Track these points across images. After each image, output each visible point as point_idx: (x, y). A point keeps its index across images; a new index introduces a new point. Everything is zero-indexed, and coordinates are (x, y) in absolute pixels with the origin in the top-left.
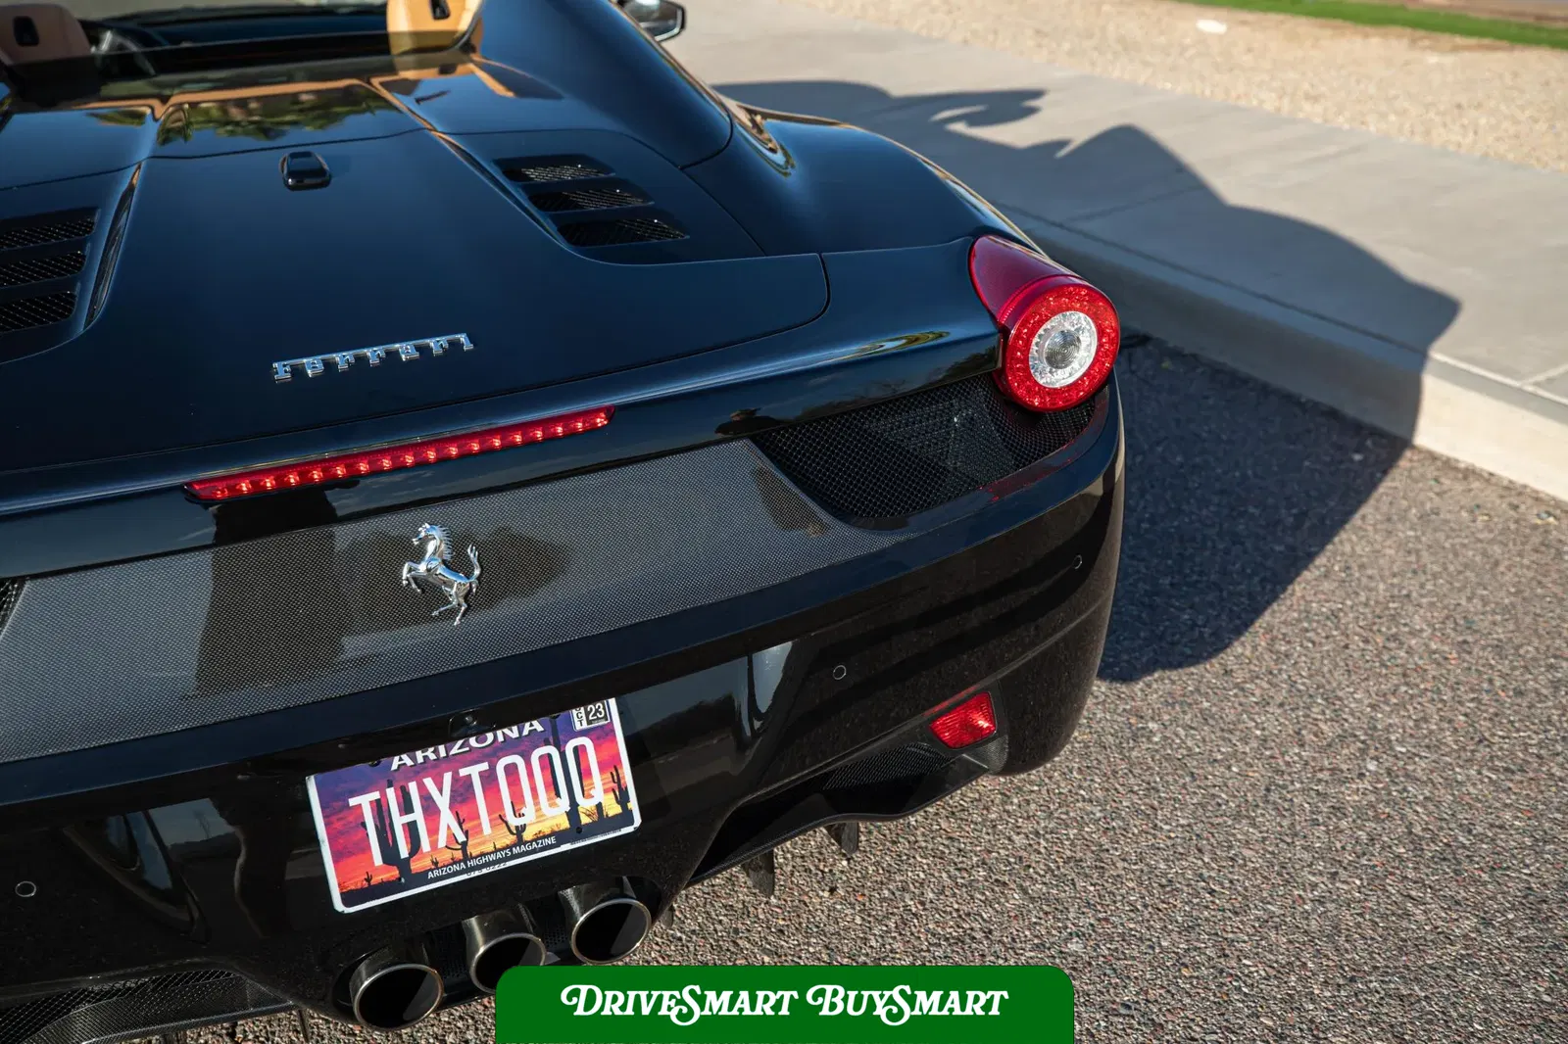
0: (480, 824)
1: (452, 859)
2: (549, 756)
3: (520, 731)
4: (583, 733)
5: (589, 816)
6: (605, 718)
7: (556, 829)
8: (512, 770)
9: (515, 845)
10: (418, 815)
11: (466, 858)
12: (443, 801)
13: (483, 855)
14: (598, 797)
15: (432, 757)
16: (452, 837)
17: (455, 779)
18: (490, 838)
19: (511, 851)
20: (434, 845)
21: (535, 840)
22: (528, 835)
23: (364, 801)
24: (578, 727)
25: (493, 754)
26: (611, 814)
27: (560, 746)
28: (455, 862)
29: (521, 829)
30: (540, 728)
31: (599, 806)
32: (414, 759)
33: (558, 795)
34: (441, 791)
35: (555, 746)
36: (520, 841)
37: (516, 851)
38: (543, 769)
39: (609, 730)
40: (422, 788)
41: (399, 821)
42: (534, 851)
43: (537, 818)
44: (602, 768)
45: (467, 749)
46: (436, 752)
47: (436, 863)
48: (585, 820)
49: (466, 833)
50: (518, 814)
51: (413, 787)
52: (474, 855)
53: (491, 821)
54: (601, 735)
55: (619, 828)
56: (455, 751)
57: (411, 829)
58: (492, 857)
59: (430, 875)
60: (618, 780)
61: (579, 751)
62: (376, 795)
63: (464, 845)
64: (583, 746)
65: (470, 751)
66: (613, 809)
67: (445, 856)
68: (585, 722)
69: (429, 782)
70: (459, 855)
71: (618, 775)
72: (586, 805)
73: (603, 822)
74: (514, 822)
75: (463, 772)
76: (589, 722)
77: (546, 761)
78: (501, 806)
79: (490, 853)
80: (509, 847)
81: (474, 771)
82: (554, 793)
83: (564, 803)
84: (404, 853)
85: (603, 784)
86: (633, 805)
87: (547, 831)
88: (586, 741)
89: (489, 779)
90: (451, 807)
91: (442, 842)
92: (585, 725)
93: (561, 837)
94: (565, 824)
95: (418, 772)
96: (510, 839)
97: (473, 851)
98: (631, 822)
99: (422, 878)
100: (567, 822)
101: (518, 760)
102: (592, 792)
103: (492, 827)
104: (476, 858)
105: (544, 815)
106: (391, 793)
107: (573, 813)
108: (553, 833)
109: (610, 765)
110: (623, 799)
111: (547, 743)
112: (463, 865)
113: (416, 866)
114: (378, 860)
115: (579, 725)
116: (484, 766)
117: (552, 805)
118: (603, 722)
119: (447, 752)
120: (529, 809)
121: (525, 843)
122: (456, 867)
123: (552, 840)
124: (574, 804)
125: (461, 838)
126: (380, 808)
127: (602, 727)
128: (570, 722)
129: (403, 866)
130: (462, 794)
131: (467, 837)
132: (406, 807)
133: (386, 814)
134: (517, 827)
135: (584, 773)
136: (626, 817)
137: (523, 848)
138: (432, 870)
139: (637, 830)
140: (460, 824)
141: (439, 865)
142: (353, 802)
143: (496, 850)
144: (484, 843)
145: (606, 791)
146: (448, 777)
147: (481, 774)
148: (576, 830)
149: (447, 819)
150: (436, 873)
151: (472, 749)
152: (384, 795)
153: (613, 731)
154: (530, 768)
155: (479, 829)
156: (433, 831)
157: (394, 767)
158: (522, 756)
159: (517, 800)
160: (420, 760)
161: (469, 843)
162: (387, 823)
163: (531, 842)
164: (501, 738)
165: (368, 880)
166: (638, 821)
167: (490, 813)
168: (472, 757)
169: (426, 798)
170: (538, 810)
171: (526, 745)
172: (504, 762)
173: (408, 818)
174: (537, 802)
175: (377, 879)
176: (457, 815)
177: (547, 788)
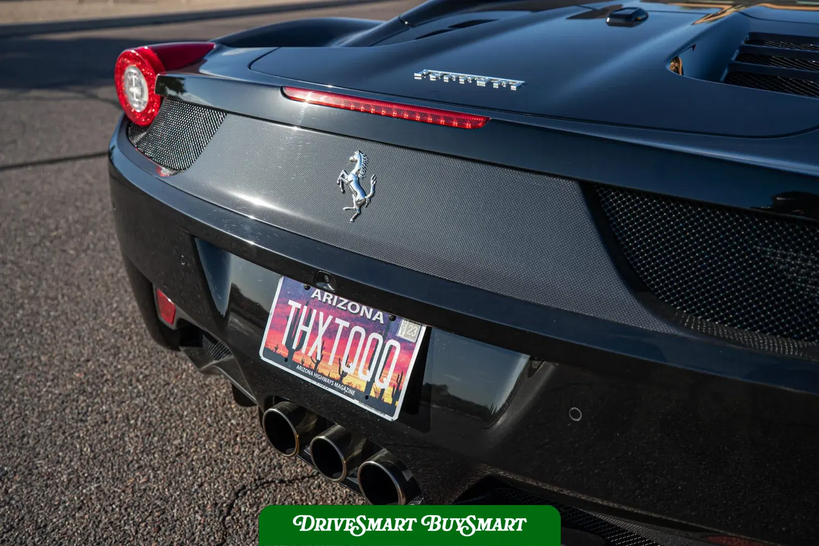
0: (329, 357)
1: (310, 366)
2: (378, 341)
3: (373, 316)
4: (399, 340)
5: (375, 392)
6: (415, 338)
7: (358, 388)
8: (358, 335)
9: (337, 381)
10: (308, 330)
11: (315, 371)
12: (322, 330)
13: (322, 375)
14: (384, 384)
15: (329, 302)
16: (316, 353)
17: (332, 322)
18: (329, 369)
19: (334, 383)
20: (307, 352)
21: (347, 386)
22: (345, 381)
23: (294, 305)
24: (399, 334)
25: (354, 320)
26: (385, 400)
27: (385, 340)
28: (310, 369)
29: (344, 374)
30: (382, 322)
31: (383, 390)
32: (322, 297)
33: (369, 369)
34: (324, 323)
35: (383, 337)
36: (340, 381)
37: (336, 385)
38: (371, 346)
40: (318, 314)
41: (301, 327)
42: (342, 392)
43: (354, 374)
44: (397, 368)
45: (345, 309)
46: (332, 300)
47: (303, 362)
48: (372, 394)
49: (322, 356)
50: (347, 364)
51: (315, 312)
52: (319, 371)
53: (335, 358)
54: (406, 347)
55: (385, 413)
56: (339, 306)
57: (304, 334)
58: (325, 380)
59: (298, 367)
60: (399, 383)
61: (391, 349)
62: (299, 306)
63: (318, 362)
64: (395, 348)
65: (346, 310)
66: (388, 399)
67: (308, 362)
68: (404, 333)
69: (322, 314)
70: (313, 366)
71: (401, 379)
72: (378, 385)
73: (378, 403)
74: (344, 368)
75: (338, 321)
76: (406, 335)
77: (375, 343)
78: (343, 353)
79: (325, 376)
80: (334, 380)
81: (342, 323)
82: (368, 366)
83: (369, 375)
84: (294, 347)
85: (392, 379)
86: (399, 404)
87: (354, 386)
88: (398, 346)
89: (346, 332)
90: (323, 337)
91: (310, 354)
92: (403, 336)
93: (358, 395)
94: (363, 389)
95: (320, 306)
96: (337, 376)
97: (320, 369)
98: (392, 415)
99: (294, 366)
100: (365, 388)
101: (362, 331)
102: (385, 379)
103: (334, 362)
104: (319, 374)
105: (358, 375)
106: (305, 308)
107: (370, 385)
108: (355, 389)
109: (401, 368)
110: (395, 396)
111: (380, 333)
112: (311, 373)
113: (297, 358)
114: (284, 342)
116: (347, 324)
117: (364, 373)
118: (412, 340)
119: (336, 304)
120: (353, 365)
121: (342, 384)
122: (309, 372)
123: (352, 393)
124: (373, 380)
125: (319, 358)
126: (298, 312)
127: (410, 343)
128: (396, 328)
129: (292, 352)
130: (331, 331)
131: (321, 358)
132: (306, 324)
133: (298, 320)
134: (343, 372)
135: (387, 365)
136: (390, 409)
137: (339, 386)
138: (299, 364)
139: (393, 422)
140: (322, 349)
141: (304, 365)
142: (291, 302)
143: (328, 377)
144: (325, 368)
145: (390, 384)
146: (330, 318)
147: (344, 327)
148: (366, 397)
149: (318, 342)
150: (301, 368)
151: (347, 310)
152: (302, 307)
153: (413, 350)
154: (366, 341)
155: (327, 360)
156: (310, 344)
157: (313, 296)
158: (366, 332)
159: (351, 357)
160: (324, 299)
161: (320, 363)
162: (297, 323)
163: (345, 385)
164: (362, 314)
165: (276, 349)
166: (396, 417)
167: (336, 354)
168: (345, 315)
169: (316, 324)
170: (357, 370)
171: (371, 326)
172: (357, 328)
173: (305, 328)
174: (358, 365)
175: (279, 351)
176: (323, 343)
177: (367, 359)
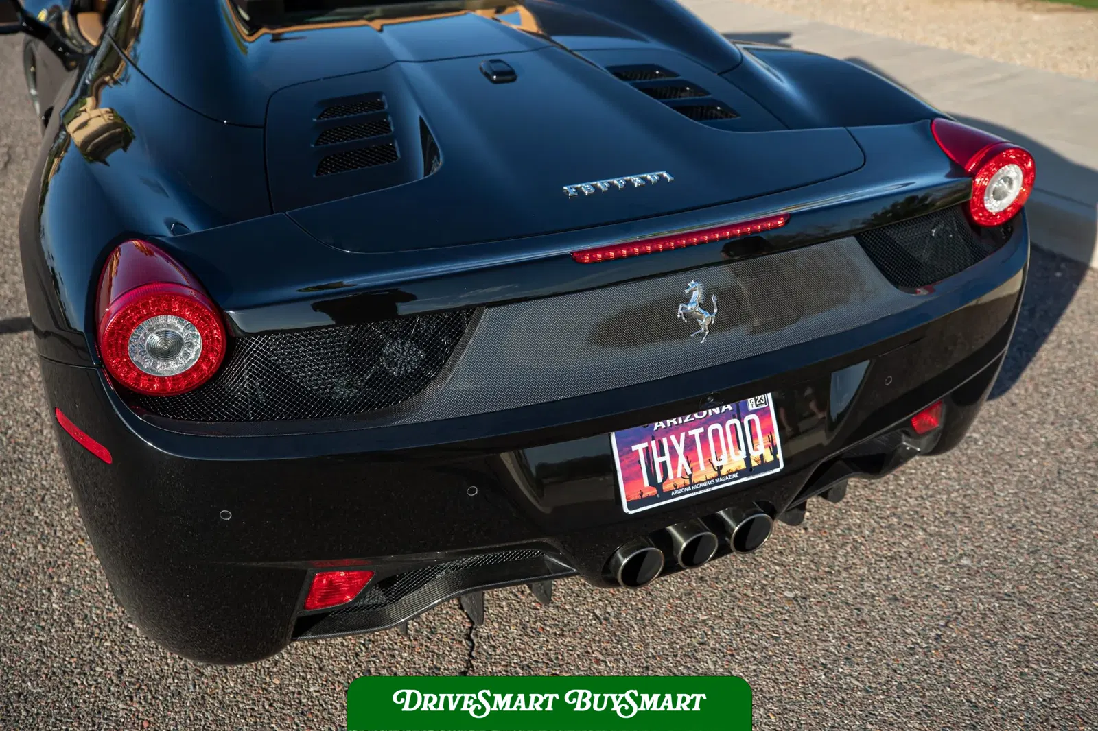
0: (699, 465)
1: (684, 484)
2: (735, 425)
3: (721, 410)
4: (754, 412)
5: (756, 461)
6: (765, 403)
7: (739, 469)
8: (715, 432)
9: (716, 477)
10: (667, 458)
11: (692, 484)
12: (680, 449)
13: (700, 482)
14: (761, 450)
15: (675, 423)
16: (684, 471)
17: (687, 437)
18: (704, 473)
19: (715, 481)
20: (675, 475)
21: (727, 475)
22: (723, 472)
23: (640, 447)
24: (751, 408)
25: (706, 423)
26: (768, 461)
27: (741, 419)
28: (686, 486)
29: (720, 468)
30: (731, 409)
31: (762, 456)
32: (665, 424)
33: (740, 448)
34: (679, 443)
35: (738, 419)
36: (719, 476)
37: (717, 481)
38: (732, 432)
39: (767, 410)
40: (670, 441)
41: (657, 460)
42: (727, 481)
43: (729, 461)
44: (764, 433)
45: (693, 419)
46: (677, 420)
47: (676, 486)
48: (754, 464)
49: (692, 469)
50: (718, 459)
51: (665, 441)
52: (696, 482)
53: (704, 462)
54: (763, 414)
55: (772, 469)
56: (687, 420)
57: (664, 464)
58: (705, 484)
59: (673, 493)
60: (772, 440)
61: (751, 423)
62: (645, 445)
63: (691, 476)
64: (753, 420)
66: (769, 458)
67: (681, 483)
68: (754, 405)
69: (673, 438)
70: (688, 482)
71: (772, 437)
72: (754, 455)
73: (764, 466)
74: (716, 464)
75: (691, 433)
76: (757, 406)
77: (734, 427)
78: (710, 455)
79: (704, 482)
80: (714, 478)
81: (696, 432)
82: (737, 447)
83: (743, 453)
84: (660, 480)
85: (764, 443)
86: (780, 456)
87: (734, 470)
88: (754, 417)
89: (704, 437)
90: (685, 453)
91: (679, 475)
92: (755, 408)
93: (742, 473)
94: (743, 466)
95: (668, 431)
96: (715, 474)
97: (695, 480)
98: (778, 466)
99: (668, 495)
100: (745, 465)
101: (718, 426)
102: (758, 447)
103: (705, 466)
104: (696, 484)
105: (733, 460)
106: (653, 442)
107: (748, 460)
108: (737, 471)
109: (767, 431)
110: (774, 453)
111: (734, 417)
112: (690, 488)
113: (666, 487)
114: (647, 484)
116: (701, 430)
117: (737, 454)
118: (764, 406)
119: (682, 421)
120: (724, 456)
121: (722, 476)
122: (686, 489)
123: (736, 475)
124: (748, 454)
125: (689, 472)
126: (647, 450)
127: (764, 408)
128: (746, 405)
129: (659, 487)
130: (690, 446)
131: (692, 471)
132: (662, 453)
133: (651, 457)
134: (718, 467)
135: (754, 436)
136: (775, 463)
137: (721, 479)
138: (673, 491)
139: (782, 471)
140: (689, 464)
141: (677, 488)
142: (635, 447)
143: (707, 480)
144: (701, 475)
145: (765, 447)
146: (683, 435)
147: (700, 435)
148: (750, 470)
149: (682, 460)
150: (676, 492)
151: (695, 419)
152: (650, 445)
153: (769, 411)
154: (724, 430)
155: (698, 468)
156: (675, 467)
157: (655, 428)
158: (722, 425)
159: (718, 451)
160: (669, 425)
161: (693, 475)
162: (651, 461)
163: (725, 476)
164: (710, 414)
165: (642, 494)
166: (782, 465)
167: (704, 458)
168: (695, 424)
169: (672, 449)
170: (729, 457)
171: (723, 419)
172: (712, 428)
173: (663, 459)
174: (728, 452)
175: (646, 495)
176: (687, 458)
177: (734, 444)
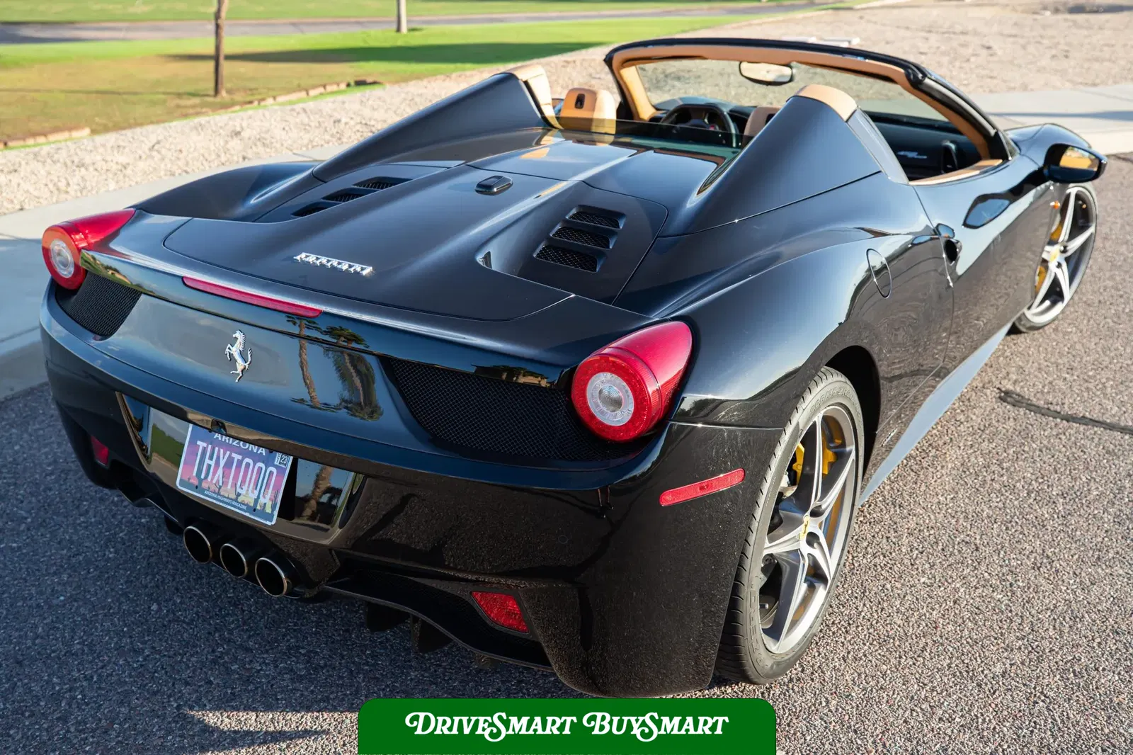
0: (228, 482)
1: (214, 490)
3: (258, 450)
4: (276, 466)
5: (261, 506)
6: (285, 464)
7: (249, 504)
8: (248, 465)
9: (234, 500)
10: (213, 463)
11: (219, 494)
12: (222, 463)
13: (224, 496)
14: (267, 500)
15: (227, 442)
16: (218, 481)
17: (230, 455)
18: (228, 491)
19: (232, 502)
20: (212, 479)
21: (241, 503)
22: (240, 499)
23: (201, 444)
25: (246, 454)
27: (266, 466)
28: (214, 493)
29: (239, 495)
30: (264, 454)
31: (265, 504)
32: (222, 438)
33: (256, 488)
34: (223, 458)
36: (236, 500)
37: (234, 503)
38: (257, 473)
39: (284, 470)
40: (219, 451)
41: (207, 461)
42: (238, 508)
43: (246, 493)
44: (274, 488)
45: (238, 446)
46: (229, 440)
47: (209, 488)
48: (258, 507)
49: (223, 482)
50: (241, 487)
51: (217, 449)
52: (221, 494)
53: (232, 483)
54: (281, 471)
55: (267, 520)
56: (234, 443)
57: (209, 466)
58: (225, 500)
59: (206, 492)
60: (276, 498)
61: (271, 473)
62: (205, 445)
63: (220, 487)
64: (273, 472)
66: (268, 510)
67: (213, 488)
68: (278, 462)
69: (222, 451)
70: (217, 490)
71: (277, 495)
72: (262, 500)
73: (263, 513)
74: (239, 490)
75: (233, 455)
76: (280, 463)
77: (260, 469)
78: (238, 479)
80: (231, 499)
81: (237, 457)
82: (255, 485)
83: (256, 492)
84: (202, 477)
85: (271, 496)
86: (276, 513)
87: (246, 502)
88: (274, 470)
89: (240, 462)
90: (224, 468)
91: (214, 482)
92: (278, 464)
93: (249, 509)
94: (252, 504)
95: (221, 444)
96: (233, 496)
97: (221, 492)
98: (271, 521)
99: (203, 491)
101: (250, 461)
102: (266, 497)
103: (231, 486)
104: (221, 496)
105: (248, 495)
106: (210, 446)
107: (256, 501)
108: (247, 505)
109: (276, 488)
110: (273, 508)
111: (263, 462)
112: (216, 496)
113: (204, 485)
114: (195, 474)
115: (276, 463)
116: (240, 457)
117: (253, 492)
118: (284, 466)
119: (232, 442)
120: (245, 488)
121: (237, 502)
122: (213, 495)
123: (245, 507)
124: (258, 497)
125: (221, 484)
126: (205, 450)
127: (282, 468)
128: (274, 458)
129: (201, 481)
130: (229, 463)
132: (211, 458)
133: (205, 456)
134: (238, 492)
135: (268, 484)
136: (270, 517)
137: (236, 504)
138: (207, 490)
139: (272, 526)
140: (223, 477)
141: (210, 490)
142: (199, 443)
143: (228, 498)
144: (226, 491)
145: (270, 499)
146: (228, 453)
147: (238, 460)
148: (254, 510)
149: (220, 471)
150: (208, 493)
151: (240, 447)
152: (208, 446)
153: (285, 472)
154: (253, 467)
155: (227, 485)
156: (214, 474)
157: (215, 437)
158: (253, 462)
159: (243, 481)
160: (223, 440)
161: (222, 487)
162: (203, 460)
163: (239, 503)
164: (250, 449)
165: (189, 479)
166: (274, 522)
167: (233, 479)
168: (240, 451)
169: (218, 457)
170: (248, 490)
171: (257, 458)
172: (247, 460)
173: (210, 462)
174: (249, 487)
175: (192, 481)
176: (224, 472)
177: (254, 482)
